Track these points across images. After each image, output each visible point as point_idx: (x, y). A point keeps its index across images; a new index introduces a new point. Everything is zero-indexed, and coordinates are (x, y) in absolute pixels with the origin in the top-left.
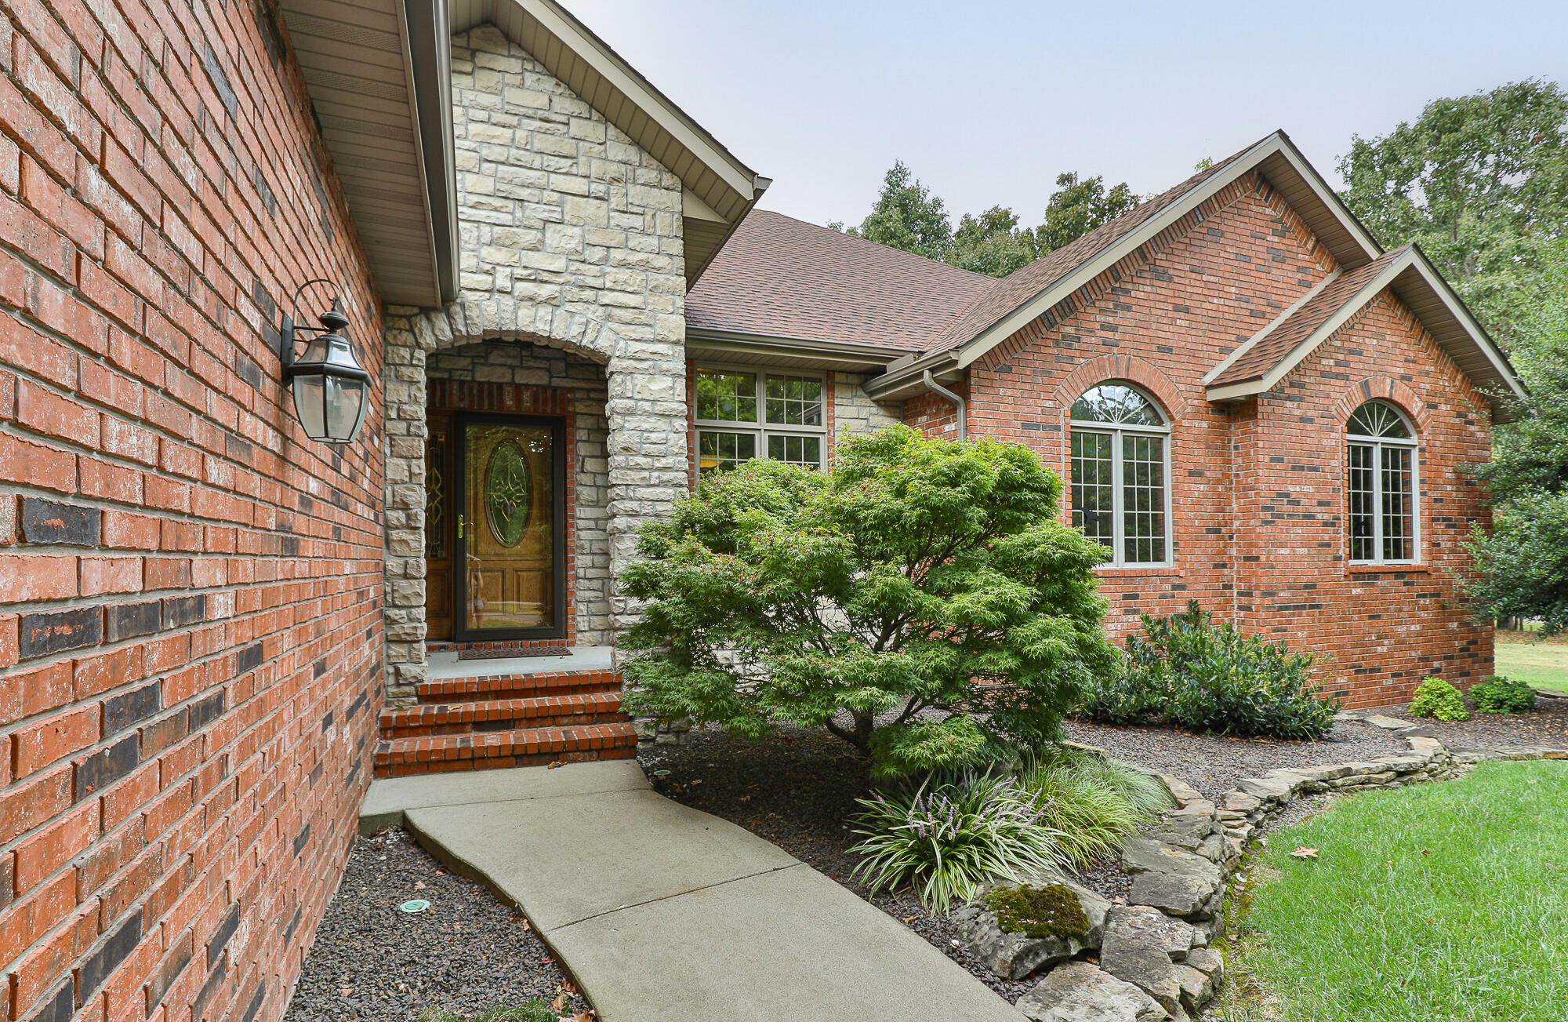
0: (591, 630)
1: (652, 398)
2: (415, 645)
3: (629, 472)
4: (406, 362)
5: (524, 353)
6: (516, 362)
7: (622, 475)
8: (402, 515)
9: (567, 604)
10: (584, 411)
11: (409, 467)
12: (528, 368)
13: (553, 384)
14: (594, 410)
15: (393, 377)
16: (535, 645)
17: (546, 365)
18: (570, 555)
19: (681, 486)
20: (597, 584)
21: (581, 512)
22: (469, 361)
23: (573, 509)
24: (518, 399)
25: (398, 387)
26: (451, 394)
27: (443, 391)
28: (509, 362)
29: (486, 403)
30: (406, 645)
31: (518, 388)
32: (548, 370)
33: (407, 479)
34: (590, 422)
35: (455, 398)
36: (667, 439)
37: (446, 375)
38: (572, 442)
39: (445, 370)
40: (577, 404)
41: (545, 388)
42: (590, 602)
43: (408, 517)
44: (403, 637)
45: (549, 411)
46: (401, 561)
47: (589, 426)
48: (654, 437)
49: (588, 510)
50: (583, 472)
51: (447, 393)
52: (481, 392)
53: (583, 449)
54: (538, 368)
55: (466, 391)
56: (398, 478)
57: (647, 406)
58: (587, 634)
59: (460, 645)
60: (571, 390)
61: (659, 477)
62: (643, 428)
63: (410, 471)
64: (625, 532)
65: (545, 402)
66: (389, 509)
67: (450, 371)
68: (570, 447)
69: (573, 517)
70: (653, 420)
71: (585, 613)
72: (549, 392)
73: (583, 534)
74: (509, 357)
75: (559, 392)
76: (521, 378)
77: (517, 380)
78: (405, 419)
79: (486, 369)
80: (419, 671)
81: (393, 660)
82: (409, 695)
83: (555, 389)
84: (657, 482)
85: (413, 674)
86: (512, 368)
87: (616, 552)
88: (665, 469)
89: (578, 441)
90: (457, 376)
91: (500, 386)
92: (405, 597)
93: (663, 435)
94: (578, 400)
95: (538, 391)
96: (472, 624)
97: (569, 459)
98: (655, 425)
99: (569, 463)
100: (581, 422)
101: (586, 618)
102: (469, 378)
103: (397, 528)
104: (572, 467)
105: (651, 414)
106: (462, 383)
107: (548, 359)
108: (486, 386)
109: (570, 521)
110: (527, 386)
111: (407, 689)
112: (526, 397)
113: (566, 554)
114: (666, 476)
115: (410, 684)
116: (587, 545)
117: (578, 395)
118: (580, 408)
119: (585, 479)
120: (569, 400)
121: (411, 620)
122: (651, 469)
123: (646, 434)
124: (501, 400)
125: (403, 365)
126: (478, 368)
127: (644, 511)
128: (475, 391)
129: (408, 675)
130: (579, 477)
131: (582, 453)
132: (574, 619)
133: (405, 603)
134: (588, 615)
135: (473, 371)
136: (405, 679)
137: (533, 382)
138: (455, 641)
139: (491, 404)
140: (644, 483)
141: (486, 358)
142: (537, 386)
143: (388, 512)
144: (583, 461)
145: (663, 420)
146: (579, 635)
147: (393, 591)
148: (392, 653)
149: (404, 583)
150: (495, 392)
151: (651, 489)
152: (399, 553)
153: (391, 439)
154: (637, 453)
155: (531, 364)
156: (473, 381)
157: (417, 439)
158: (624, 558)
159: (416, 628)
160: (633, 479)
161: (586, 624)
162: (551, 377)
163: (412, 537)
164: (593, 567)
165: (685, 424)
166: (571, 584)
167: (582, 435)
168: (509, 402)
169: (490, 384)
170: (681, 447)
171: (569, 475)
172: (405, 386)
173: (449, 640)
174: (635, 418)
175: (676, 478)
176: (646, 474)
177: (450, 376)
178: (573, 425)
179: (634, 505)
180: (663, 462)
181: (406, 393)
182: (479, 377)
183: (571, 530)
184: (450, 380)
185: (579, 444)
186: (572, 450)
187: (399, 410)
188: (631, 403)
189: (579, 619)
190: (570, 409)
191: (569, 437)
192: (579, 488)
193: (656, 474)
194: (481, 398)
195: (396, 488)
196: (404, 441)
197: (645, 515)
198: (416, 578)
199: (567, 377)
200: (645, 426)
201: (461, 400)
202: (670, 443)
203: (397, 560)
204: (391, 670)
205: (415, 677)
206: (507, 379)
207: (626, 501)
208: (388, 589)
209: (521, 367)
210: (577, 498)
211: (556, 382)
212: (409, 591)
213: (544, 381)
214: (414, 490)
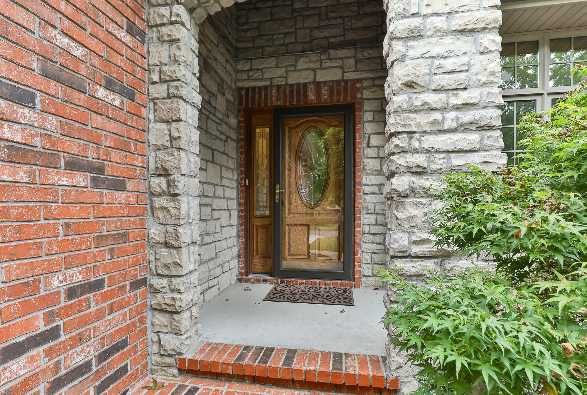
0: (374, 275)
1: (447, 9)
2: (175, 317)
3: (412, 115)
4: (166, 21)
5: (323, 57)
6: (316, 65)
7: (403, 119)
8: (162, 181)
9: (355, 254)
10: (370, 97)
11: (170, 131)
12: (328, 68)
13: (345, 78)
14: (377, 95)
15: (155, 39)
16: (330, 285)
17: (339, 63)
18: (357, 215)
19: (491, 128)
20: (379, 239)
21: (366, 180)
22: (284, 70)
23: (360, 178)
24: (318, 94)
25: (160, 48)
26: (272, 96)
27: (266, 95)
28: (312, 66)
29: (295, 99)
30: (167, 315)
31: (318, 85)
32: (342, 68)
33: (168, 144)
34: (375, 105)
35: (274, 99)
36: (469, 65)
37: (268, 83)
38: (360, 123)
39: (267, 79)
40: (364, 91)
41: (338, 82)
42: (373, 253)
43: (169, 185)
44: (164, 307)
45: (342, 99)
46: (163, 228)
47: (374, 109)
48: (449, 64)
49: (373, 178)
50: (369, 147)
51: (269, 96)
52: (292, 91)
53: (369, 128)
54: (333, 67)
55: (281, 93)
56: (159, 143)
57: (440, 22)
58: (371, 279)
59: (276, 279)
60: (359, 80)
61: (457, 119)
62: (434, 53)
63: (170, 135)
64: (406, 196)
65: (339, 94)
66: (152, 175)
67: (271, 79)
68: (358, 127)
69: (360, 184)
70: (448, 40)
71: (369, 261)
72: (342, 84)
73: (368, 198)
74: (312, 62)
75: (349, 84)
76: (321, 77)
77: (318, 80)
78: (166, 81)
79: (296, 74)
80: (177, 343)
81: (157, 329)
82: (170, 366)
83: (346, 82)
84: (454, 125)
85: (173, 346)
86: (314, 70)
87: (395, 222)
88: (466, 106)
89: (365, 122)
90: (275, 82)
91: (305, 85)
92: (166, 266)
93: (465, 59)
94: (364, 88)
95: (334, 85)
96: (288, 264)
97: (357, 137)
98: (452, 48)
99: (357, 141)
100: (367, 106)
101: (370, 266)
102: (284, 83)
103: (160, 195)
104: (360, 143)
105: (444, 33)
106: (279, 87)
107: (342, 59)
108: (295, 87)
109: (358, 187)
110: (325, 82)
111: (168, 360)
112: (325, 91)
113: (354, 214)
114: (467, 117)
115: (170, 355)
116: (371, 207)
117: (365, 84)
118: (367, 94)
119: (370, 152)
120: (358, 89)
121: (172, 290)
122: (445, 109)
123: (437, 62)
124: (306, 96)
125: (163, 24)
126: (290, 74)
127: (434, 167)
128: (287, 92)
129: (168, 347)
130: (365, 152)
131: (368, 132)
132: (360, 266)
133: (165, 272)
134: (372, 263)
135: (286, 77)
136: (165, 350)
137: (329, 78)
138: (274, 277)
139: (298, 100)
140: (435, 128)
141: (295, 66)
142: (333, 81)
143: (152, 179)
144: (369, 138)
145: (464, 38)
146: (364, 279)
147: (156, 259)
148: (156, 322)
149: (164, 252)
150: (302, 91)
151: (445, 137)
152: (162, 221)
153: (155, 104)
154: (425, 89)
155: (328, 65)
156: (287, 84)
157: (175, 100)
158: (404, 230)
159: (174, 299)
160: (419, 125)
161: (370, 271)
162: (344, 72)
163: (172, 204)
164: (376, 224)
165: (499, 39)
166: (358, 238)
167: (368, 116)
168: (312, 97)
169: (298, 85)
170: (492, 73)
171: (357, 150)
172: (166, 46)
173: (270, 274)
174: (421, 42)
175: (483, 118)
176: (437, 116)
177: (271, 83)
178: (361, 109)
179: (420, 159)
180: (464, 97)
181: (167, 54)
182: (290, 82)
183: (358, 194)
184: (271, 86)
185: (366, 124)
186: (360, 130)
187: (160, 72)
188: (416, 22)
189: (364, 266)
190: (359, 96)
191: (358, 119)
192: (366, 161)
193: (453, 114)
194: (292, 96)
195: (159, 153)
196: (164, 104)
197: (435, 172)
198: (175, 248)
199: (356, 71)
200: (435, 51)
201: (278, 99)
202: (473, 70)
203: (160, 227)
204: (155, 339)
205: (174, 350)
206: (310, 79)
207: (408, 155)
208: (152, 258)
209: (321, 68)
210: (364, 169)
211: (348, 76)
212: (169, 261)
213: (339, 77)
214: (173, 155)
